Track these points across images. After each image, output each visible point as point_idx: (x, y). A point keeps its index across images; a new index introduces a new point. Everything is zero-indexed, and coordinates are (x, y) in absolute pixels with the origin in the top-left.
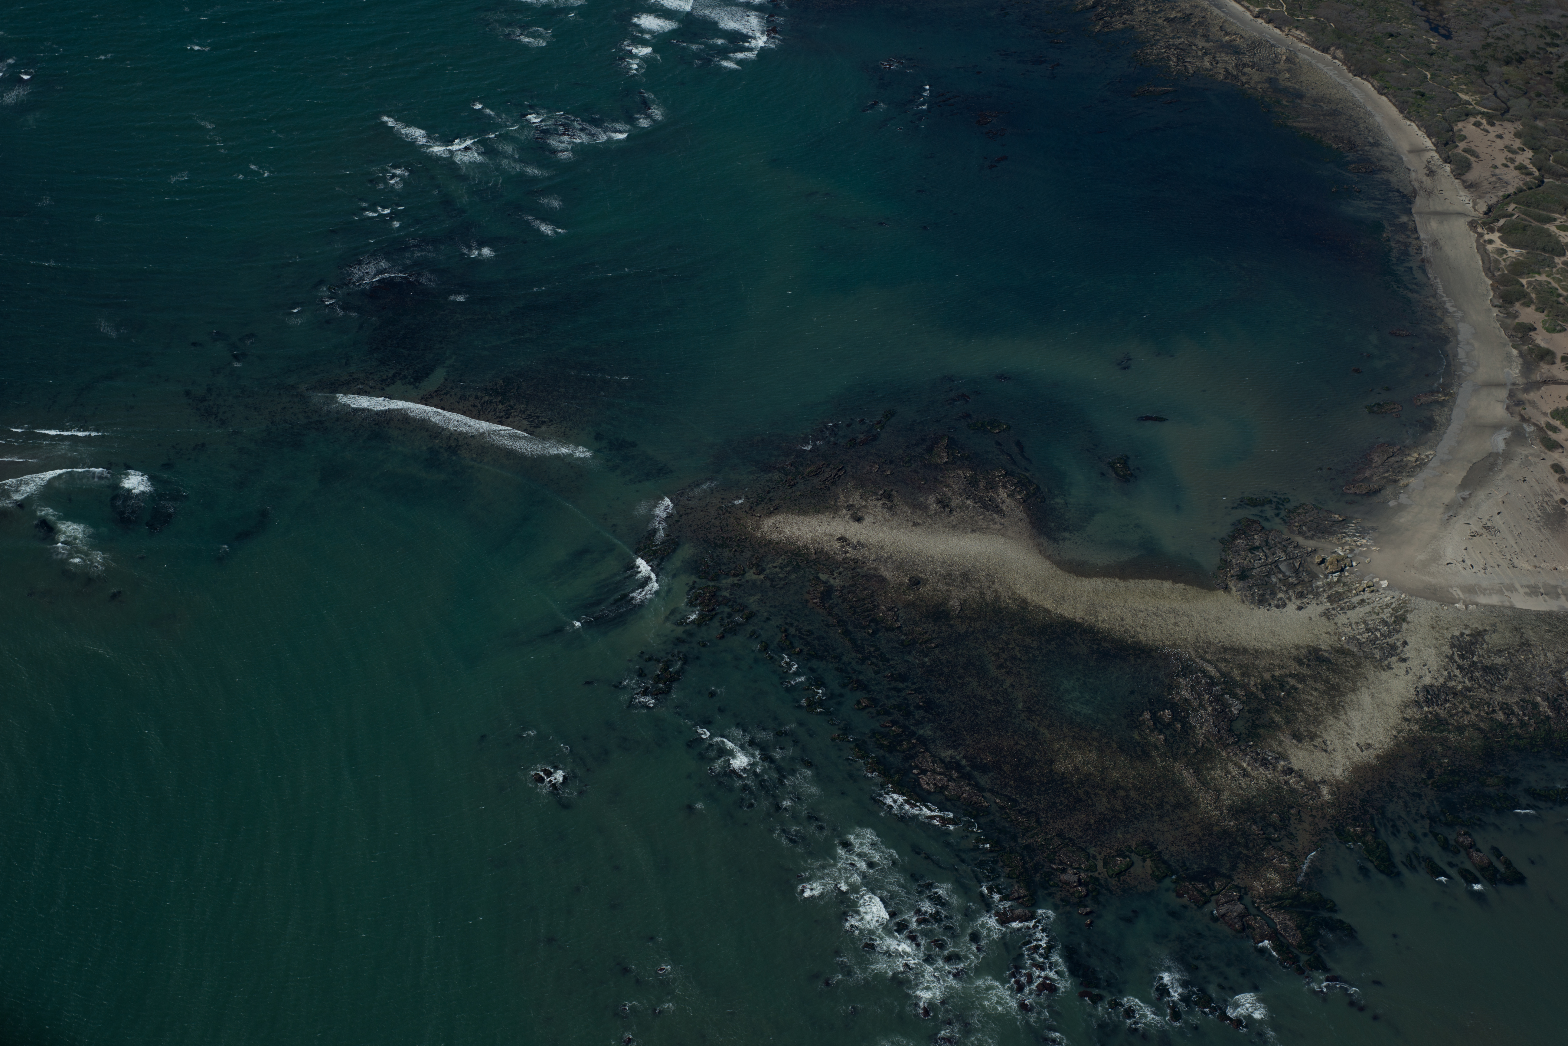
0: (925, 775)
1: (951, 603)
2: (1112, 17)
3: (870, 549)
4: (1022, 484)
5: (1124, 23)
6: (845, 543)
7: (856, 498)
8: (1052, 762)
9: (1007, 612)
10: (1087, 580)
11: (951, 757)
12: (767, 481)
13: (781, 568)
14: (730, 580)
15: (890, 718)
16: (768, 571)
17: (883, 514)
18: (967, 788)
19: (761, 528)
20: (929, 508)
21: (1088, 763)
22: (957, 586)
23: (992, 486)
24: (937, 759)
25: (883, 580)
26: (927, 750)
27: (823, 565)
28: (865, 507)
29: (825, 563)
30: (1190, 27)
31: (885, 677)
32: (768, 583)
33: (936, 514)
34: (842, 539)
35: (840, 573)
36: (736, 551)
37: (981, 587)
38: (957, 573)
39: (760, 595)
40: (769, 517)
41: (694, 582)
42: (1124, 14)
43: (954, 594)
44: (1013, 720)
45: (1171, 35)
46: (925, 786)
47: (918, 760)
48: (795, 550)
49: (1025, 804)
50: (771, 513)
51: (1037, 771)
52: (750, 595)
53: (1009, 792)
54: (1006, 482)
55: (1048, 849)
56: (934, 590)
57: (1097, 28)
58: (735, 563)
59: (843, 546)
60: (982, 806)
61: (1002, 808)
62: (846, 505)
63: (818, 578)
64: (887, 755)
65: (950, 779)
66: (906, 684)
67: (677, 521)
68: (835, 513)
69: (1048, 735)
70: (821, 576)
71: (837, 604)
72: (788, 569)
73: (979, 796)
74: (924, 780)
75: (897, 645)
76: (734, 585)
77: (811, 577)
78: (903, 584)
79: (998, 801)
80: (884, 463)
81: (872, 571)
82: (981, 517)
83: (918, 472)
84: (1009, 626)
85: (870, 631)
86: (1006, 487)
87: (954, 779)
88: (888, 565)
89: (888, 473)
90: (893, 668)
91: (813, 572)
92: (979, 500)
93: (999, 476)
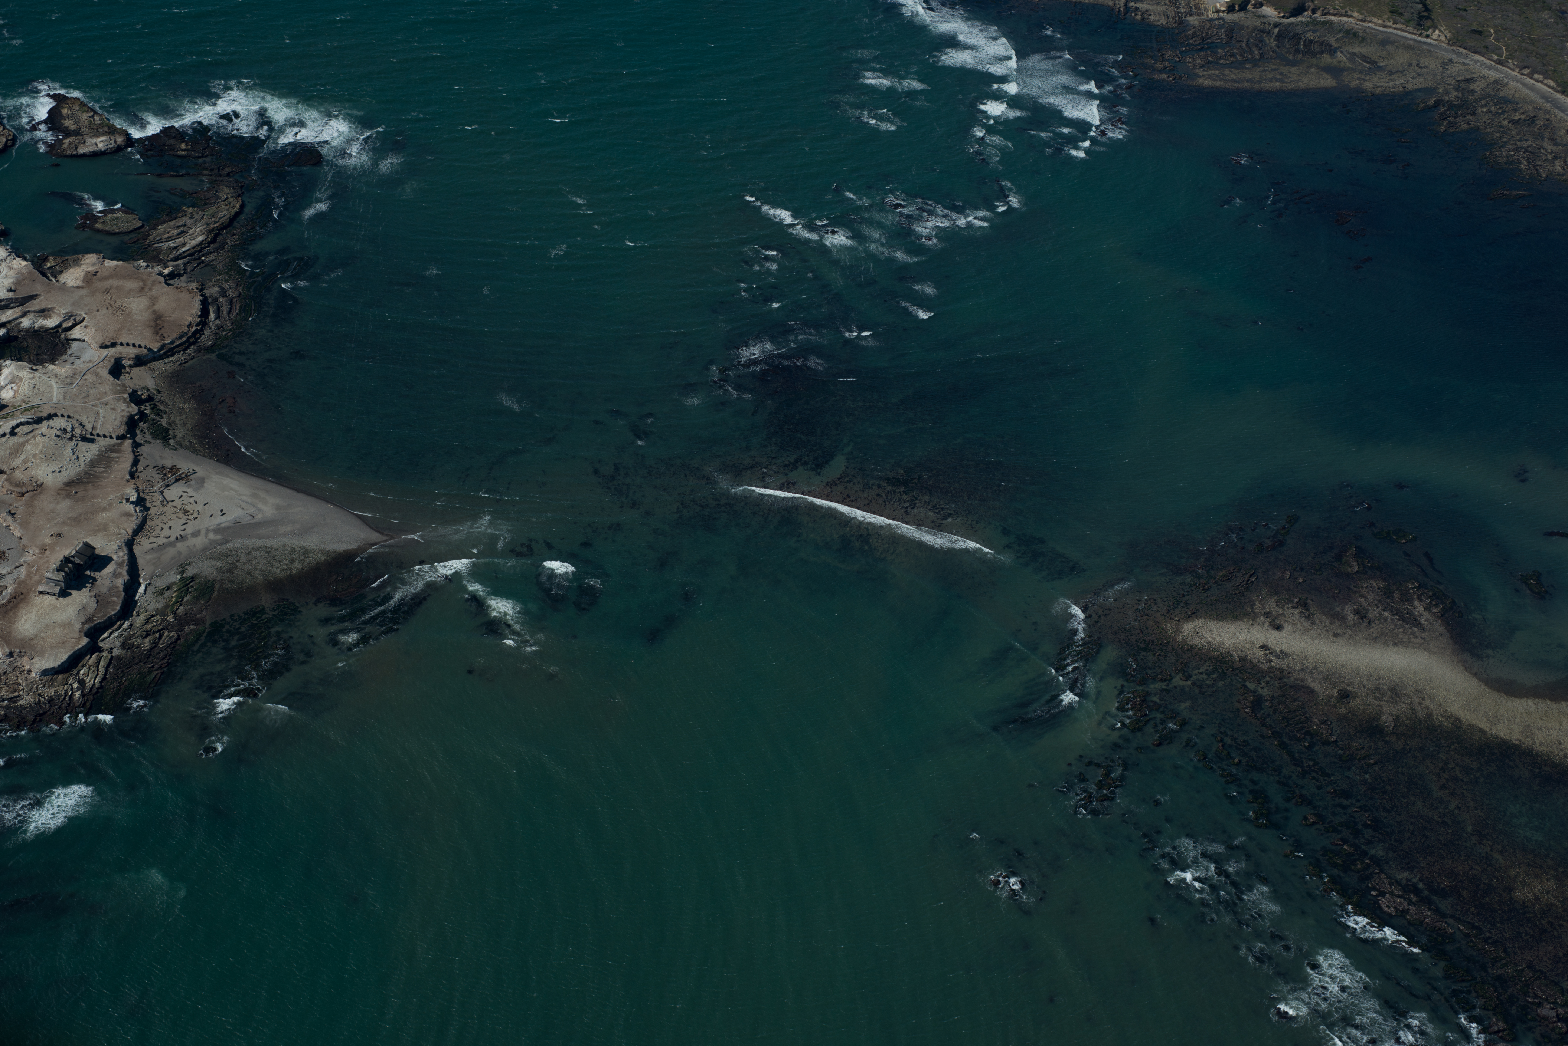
0: (1384, 897)
1: (1384, 718)
2: (1455, 118)
3: (1293, 659)
4: (1438, 597)
5: (1468, 124)
6: (1267, 652)
7: (1271, 605)
8: (1510, 890)
9: (1441, 730)
10: (1518, 700)
11: (1408, 880)
12: (1181, 584)
13: (1207, 674)
14: (1158, 686)
15: (1339, 836)
16: (1194, 678)
17: (1302, 623)
18: (1429, 913)
19: (1181, 632)
20: (1347, 619)
21: (1548, 892)
22: (1387, 701)
23: (1406, 598)
24: (1393, 881)
25: (1312, 691)
26: (1382, 871)
27: (1249, 673)
28: (1282, 614)
29: (1250, 671)
30: (1536, 130)
31: (1328, 793)
32: (1197, 690)
33: (1355, 624)
34: (1264, 647)
35: (1267, 683)
36: (1159, 655)
37: (1411, 703)
38: (1385, 687)
39: (1190, 701)
40: (1188, 621)
41: (1123, 686)
42: (1468, 114)
43: (1385, 709)
44: (1464, 844)
45: (1518, 137)
46: (1386, 909)
47: (1375, 881)
48: (1218, 657)
49: (1490, 932)
50: (1189, 617)
51: (1497, 899)
52: (1181, 702)
53: (1471, 919)
54: (1422, 594)
55: (1521, 981)
56: (1365, 704)
57: (1442, 129)
58: (1160, 667)
59: (1266, 655)
60: (1446, 932)
61: (1467, 936)
62: (1263, 612)
63: (1246, 687)
64: (1342, 875)
65: (1410, 903)
66: (1350, 801)
67: (1097, 622)
68: (1253, 620)
69: (1501, 861)
70: (1248, 684)
71: (1269, 715)
72: (1214, 676)
73: (1442, 922)
74: (1383, 902)
75: (1336, 760)
76: (1162, 690)
77: (1239, 686)
78: (1332, 697)
79: (1462, 928)
80: (1295, 570)
81: (1299, 682)
82: (1401, 630)
83: (1330, 581)
84: (1445, 745)
85: (1307, 744)
86: (1421, 600)
87: (1413, 903)
88: (1315, 676)
89: (1301, 580)
90: (1334, 783)
91: (1240, 680)
92: (1396, 612)
93: (1412, 588)
